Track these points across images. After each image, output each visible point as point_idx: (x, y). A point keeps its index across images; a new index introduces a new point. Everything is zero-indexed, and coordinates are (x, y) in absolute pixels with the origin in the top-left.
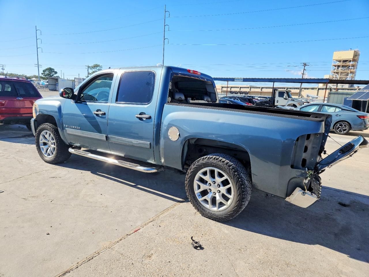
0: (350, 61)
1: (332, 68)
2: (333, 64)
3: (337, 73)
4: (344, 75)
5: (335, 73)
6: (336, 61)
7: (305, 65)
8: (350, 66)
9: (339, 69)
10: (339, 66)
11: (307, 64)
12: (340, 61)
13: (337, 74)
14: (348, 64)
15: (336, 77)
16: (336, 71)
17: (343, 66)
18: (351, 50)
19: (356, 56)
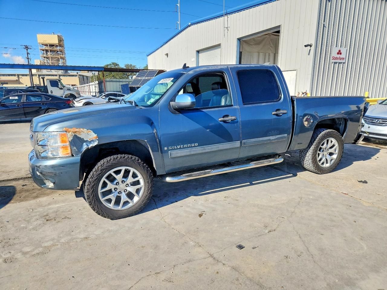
0: (57, 46)
1: (41, 53)
2: (40, 48)
3: (47, 58)
4: (55, 61)
5: (45, 57)
6: (42, 44)
7: (27, 48)
8: (58, 51)
9: (48, 54)
10: (47, 51)
11: (29, 47)
12: (46, 45)
13: (48, 60)
14: (55, 49)
15: (47, 63)
16: (45, 56)
17: (51, 51)
18: (54, 34)
19: (61, 41)
